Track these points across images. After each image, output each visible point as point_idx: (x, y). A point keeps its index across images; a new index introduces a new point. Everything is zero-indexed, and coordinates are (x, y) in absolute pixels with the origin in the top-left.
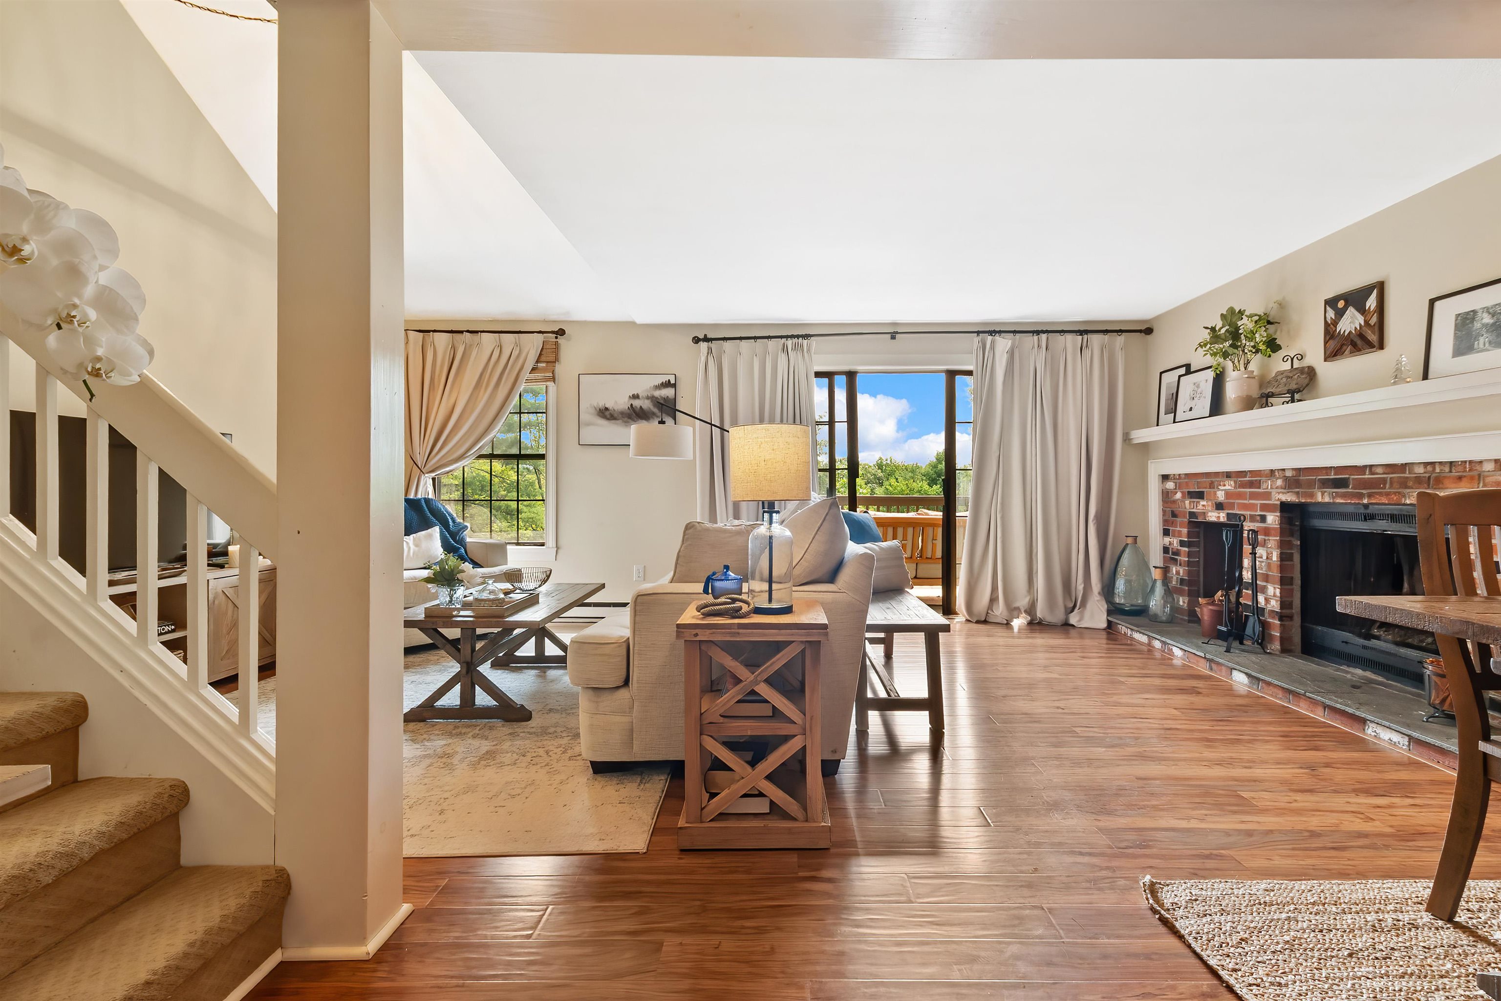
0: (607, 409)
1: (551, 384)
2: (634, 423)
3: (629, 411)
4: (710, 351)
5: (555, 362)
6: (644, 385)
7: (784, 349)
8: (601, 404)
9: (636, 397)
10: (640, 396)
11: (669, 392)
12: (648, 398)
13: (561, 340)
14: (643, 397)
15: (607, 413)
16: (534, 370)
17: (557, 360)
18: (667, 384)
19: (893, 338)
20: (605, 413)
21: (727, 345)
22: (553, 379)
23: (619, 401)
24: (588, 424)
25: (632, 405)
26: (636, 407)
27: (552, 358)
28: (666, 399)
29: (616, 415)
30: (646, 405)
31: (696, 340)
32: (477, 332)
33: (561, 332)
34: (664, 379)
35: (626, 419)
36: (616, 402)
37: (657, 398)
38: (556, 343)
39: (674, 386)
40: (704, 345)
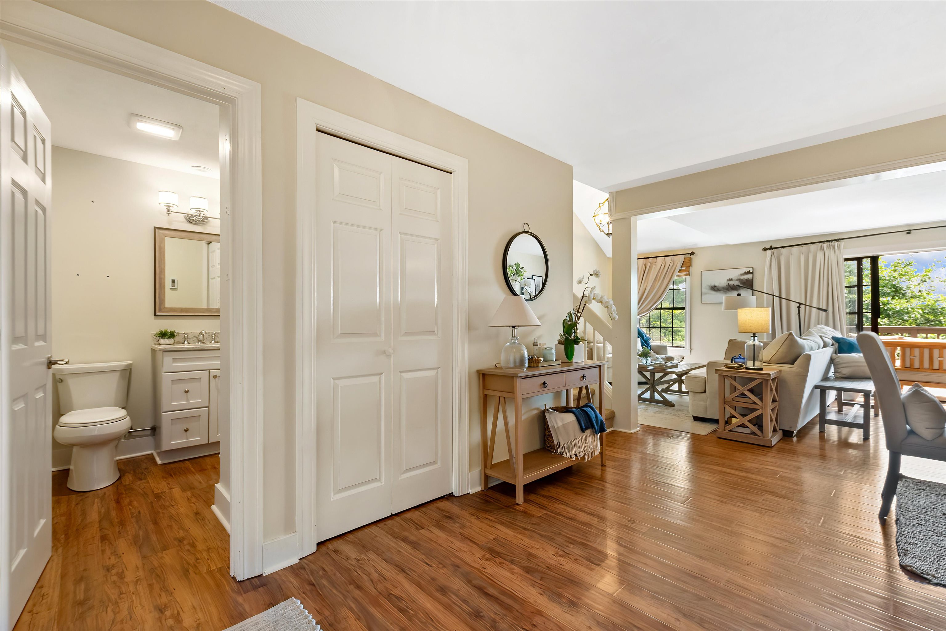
0: (715, 286)
1: (688, 277)
2: (729, 292)
3: (727, 287)
4: (773, 255)
5: (690, 267)
6: (735, 274)
7: (822, 248)
8: (712, 284)
9: (731, 280)
10: (733, 279)
11: (749, 276)
12: (737, 280)
13: (692, 256)
14: (734, 280)
15: (715, 288)
16: (680, 271)
17: (690, 265)
18: (749, 273)
19: (909, 233)
20: (714, 288)
21: (783, 250)
22: (689, 275)
23: (722, 282)
24: (706, 294)
25: (728, 284)
26: (731, 285)
27: (688, 265)
28: (747, 280)
29: (720, 289)
30: (736, 283)
31: (765, 249)
32: (655, 257)
33: (693, 253)
34: (746, 270)
35: (725, 291)
36: (720, 283)
37: (742, 280)
38: (691, 258)
39: (752, 273)
40: (769, 252)
